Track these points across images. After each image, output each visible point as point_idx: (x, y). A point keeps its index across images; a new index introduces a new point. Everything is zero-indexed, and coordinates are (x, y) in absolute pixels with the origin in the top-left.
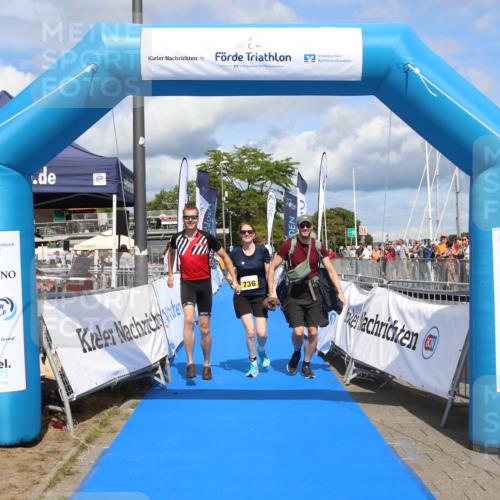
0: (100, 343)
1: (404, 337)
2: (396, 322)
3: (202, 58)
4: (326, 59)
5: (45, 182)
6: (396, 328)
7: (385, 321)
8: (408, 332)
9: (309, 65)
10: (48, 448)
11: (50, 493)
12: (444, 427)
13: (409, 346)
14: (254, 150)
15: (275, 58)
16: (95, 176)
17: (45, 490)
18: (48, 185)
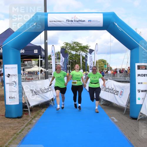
0: (36, 93)
1: (115, 92)
2: (113, 88)
3: (63, 21)
4: (94, 21)
5: (21, 52)
6: (113, 90)
7: (111, 88)
8: (116, 91)
9: (90, 23)
10: (24, 119)
11: (26, 128)
12: (125, 114)
13: (116, 94)
14: (77, 42)
15: (81, 21)
16: (35, 50)
17: (25, 127)
18: (22, 53)
